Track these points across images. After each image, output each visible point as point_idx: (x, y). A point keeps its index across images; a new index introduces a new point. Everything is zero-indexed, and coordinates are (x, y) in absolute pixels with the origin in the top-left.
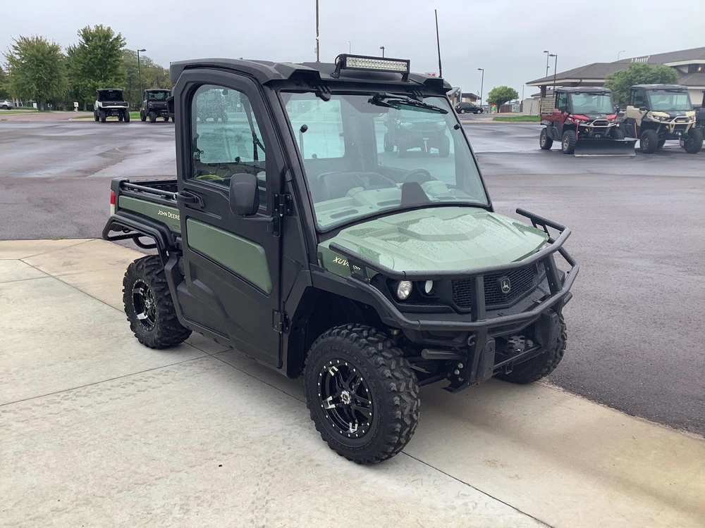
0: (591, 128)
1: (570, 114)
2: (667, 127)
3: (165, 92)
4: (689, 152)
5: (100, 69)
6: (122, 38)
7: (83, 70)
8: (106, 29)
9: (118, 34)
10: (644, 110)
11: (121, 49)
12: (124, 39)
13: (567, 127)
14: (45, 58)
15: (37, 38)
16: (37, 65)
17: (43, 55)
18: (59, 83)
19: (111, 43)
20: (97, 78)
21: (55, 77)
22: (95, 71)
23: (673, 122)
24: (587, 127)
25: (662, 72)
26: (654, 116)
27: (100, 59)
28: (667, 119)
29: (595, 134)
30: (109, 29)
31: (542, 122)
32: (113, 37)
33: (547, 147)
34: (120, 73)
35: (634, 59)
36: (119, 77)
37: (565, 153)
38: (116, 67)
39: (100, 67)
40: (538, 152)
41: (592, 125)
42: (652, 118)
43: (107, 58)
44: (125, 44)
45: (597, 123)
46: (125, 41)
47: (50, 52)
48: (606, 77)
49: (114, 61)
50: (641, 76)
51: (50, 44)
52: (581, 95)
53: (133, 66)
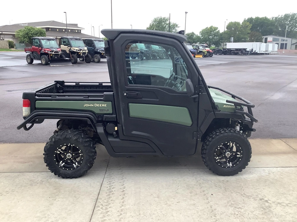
0: (53, 54)
1: (42, 48)
2: (79, 53)
4: (87, 63)
10: (69, 47)
13: (42, 54)
23: (81, 51)
24: (51, 54)
25: (40, 31)
26: (74, 49)
28: (79, 50)
29: (55, 57)
31: (26, 52)
33: (31, 63)
35: (21, 24)
37: (44, 65)
40: (26, 65)
41: (53, 53)
42: (73, 50)
45: (55, 52)
48: (16, 31)
50: (31, 32)
52: (45, 40)
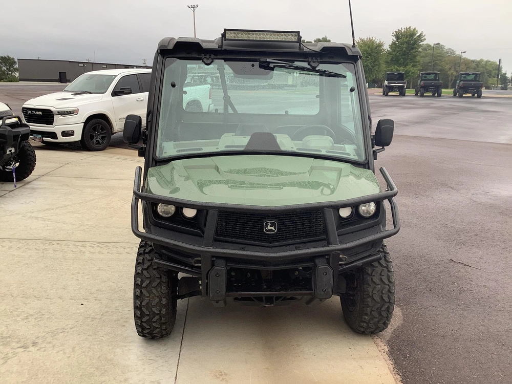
3: (436, 74)
5: (403, 59)
6: (423, 35)
7: (392, 60)
8: (412, 30)
9: (421, 32)
11: (421, 43)
12: (425, 35)
14: (372, 52)
15: (370, 39)
16: (367, 57)
17: (371, 50)
18: (378, 68)
19: (414, 39)
20: (400, 65)
21: (377, 65)
22: (400, 60)
27: (404, 51)
30: (415, 29)
32: (417, 35)
34: (417, 60)
36: (415, 64)
38: (415, 57)
39: (403, 57)
43: (410, 51)
44: (425, 40)
46: (425, 37)
47: (377, 48)
49: (415, 52)
51: (378, 42)
53: (438, 56)
